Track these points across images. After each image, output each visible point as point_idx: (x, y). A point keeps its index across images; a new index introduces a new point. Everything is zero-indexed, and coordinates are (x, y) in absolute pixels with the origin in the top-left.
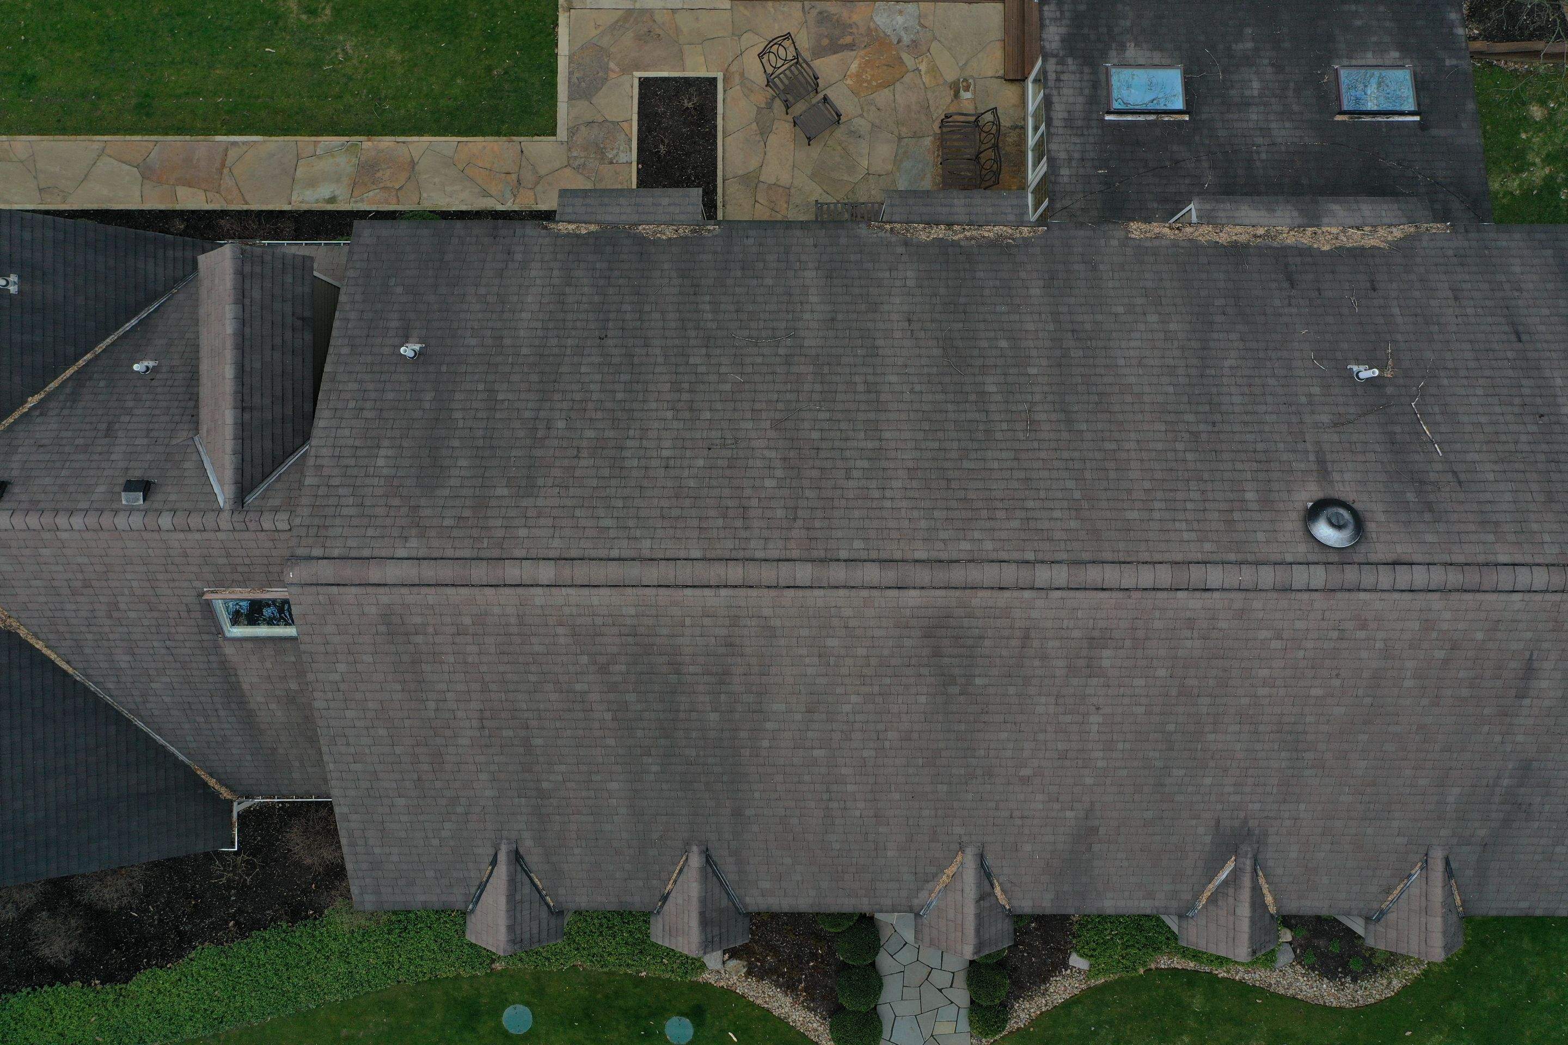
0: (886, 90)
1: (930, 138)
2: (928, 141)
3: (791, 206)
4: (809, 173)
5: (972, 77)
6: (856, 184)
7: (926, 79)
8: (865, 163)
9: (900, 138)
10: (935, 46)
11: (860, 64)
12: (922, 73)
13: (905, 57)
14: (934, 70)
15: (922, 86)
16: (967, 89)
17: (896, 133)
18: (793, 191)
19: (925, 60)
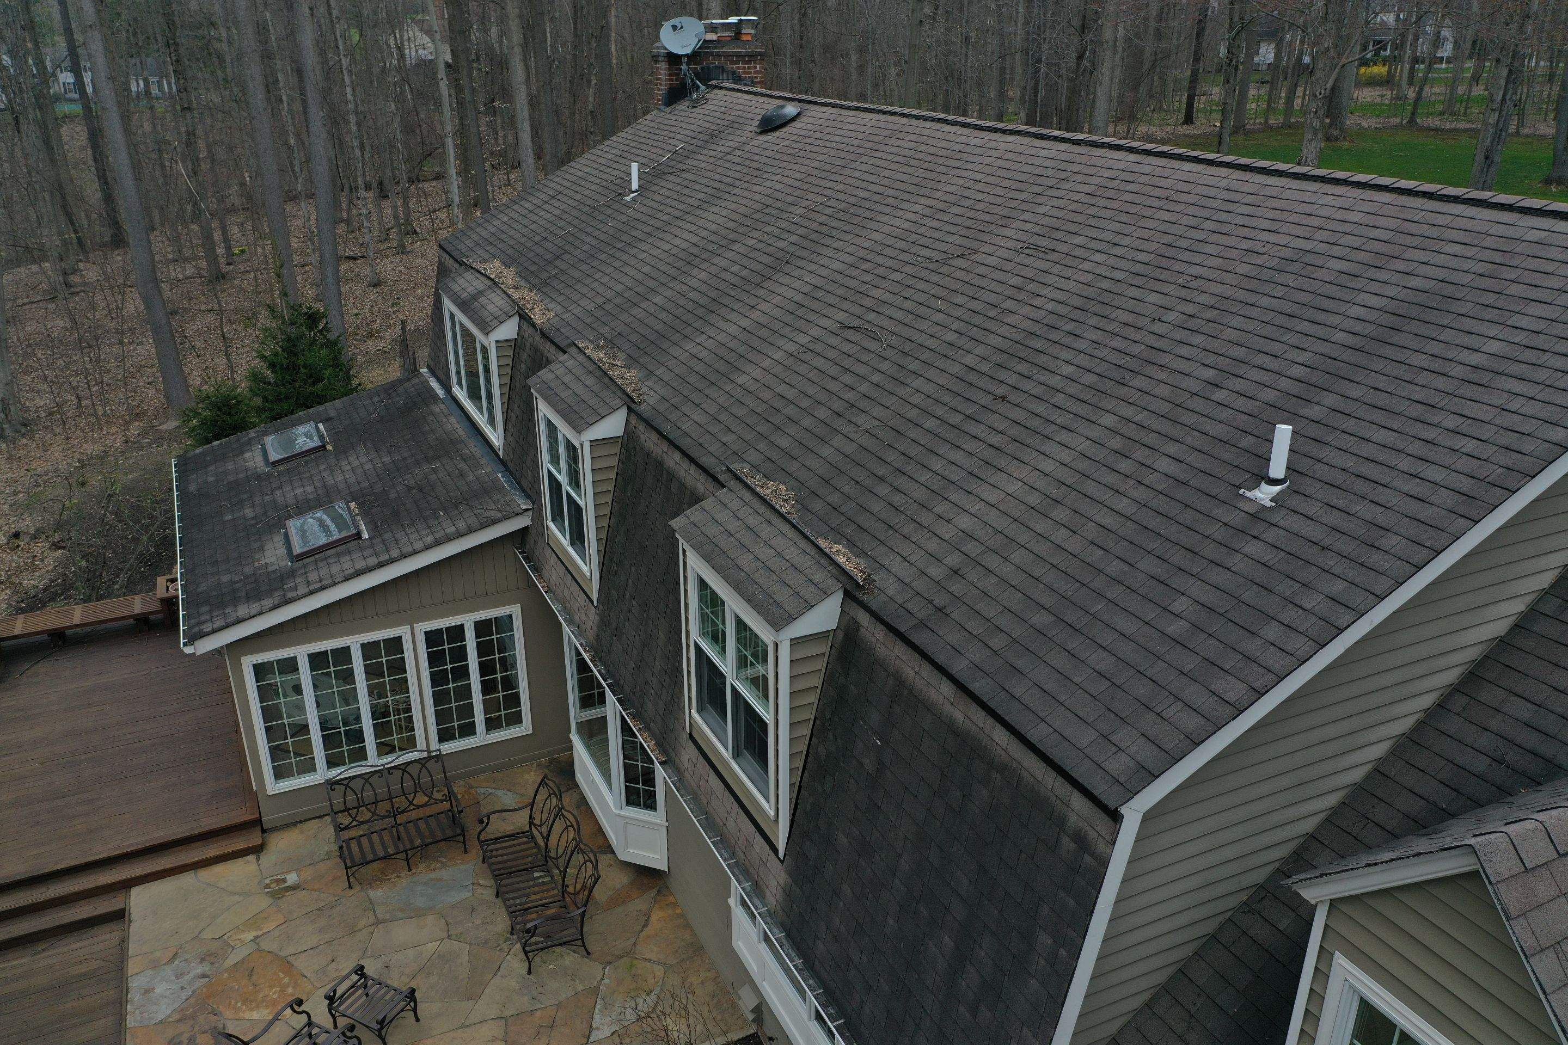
0: (296, 964)
1: (372, 893)
2: (376, 894)
3: (538, 1006)
4: (471, 1003)
5: (259, 883)
6: (470, 944)
7: (269, 926)
8: (432, 947)
9: (378, 922)
10: (208, 934)
11: (252, 1010)
12: (260, 933)
13: (230, 962)
14: (252, 923)
15: (285, 926)
16: (284, 880)
17: (371, 929)
18: (507, 1013)
19: (235, 937)
